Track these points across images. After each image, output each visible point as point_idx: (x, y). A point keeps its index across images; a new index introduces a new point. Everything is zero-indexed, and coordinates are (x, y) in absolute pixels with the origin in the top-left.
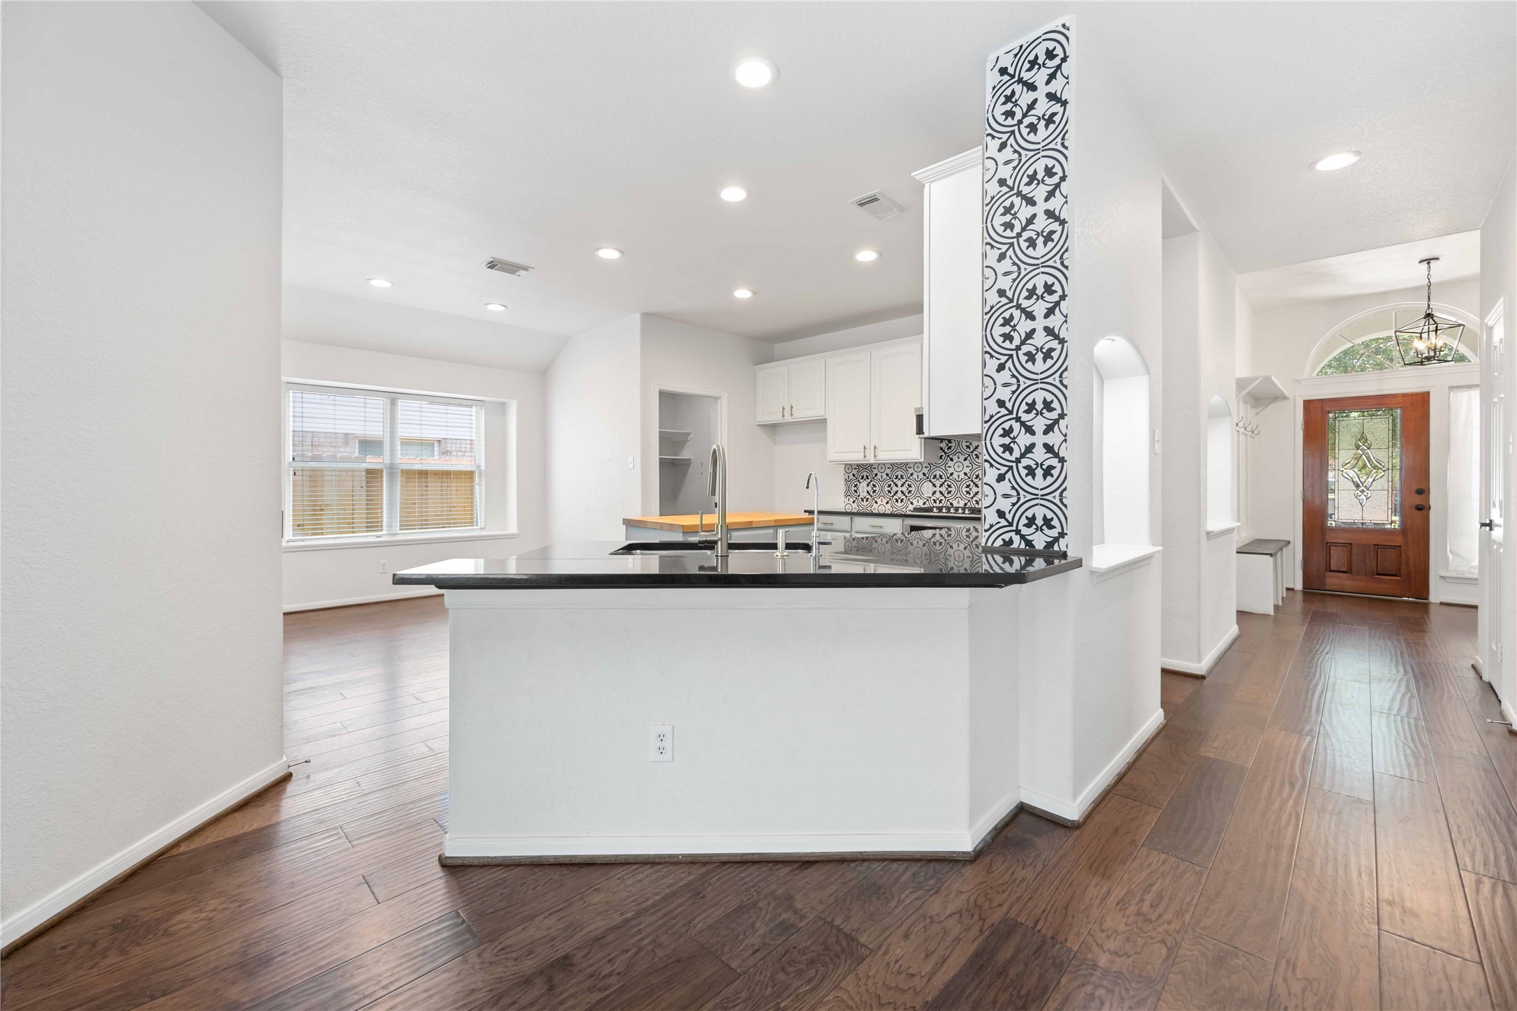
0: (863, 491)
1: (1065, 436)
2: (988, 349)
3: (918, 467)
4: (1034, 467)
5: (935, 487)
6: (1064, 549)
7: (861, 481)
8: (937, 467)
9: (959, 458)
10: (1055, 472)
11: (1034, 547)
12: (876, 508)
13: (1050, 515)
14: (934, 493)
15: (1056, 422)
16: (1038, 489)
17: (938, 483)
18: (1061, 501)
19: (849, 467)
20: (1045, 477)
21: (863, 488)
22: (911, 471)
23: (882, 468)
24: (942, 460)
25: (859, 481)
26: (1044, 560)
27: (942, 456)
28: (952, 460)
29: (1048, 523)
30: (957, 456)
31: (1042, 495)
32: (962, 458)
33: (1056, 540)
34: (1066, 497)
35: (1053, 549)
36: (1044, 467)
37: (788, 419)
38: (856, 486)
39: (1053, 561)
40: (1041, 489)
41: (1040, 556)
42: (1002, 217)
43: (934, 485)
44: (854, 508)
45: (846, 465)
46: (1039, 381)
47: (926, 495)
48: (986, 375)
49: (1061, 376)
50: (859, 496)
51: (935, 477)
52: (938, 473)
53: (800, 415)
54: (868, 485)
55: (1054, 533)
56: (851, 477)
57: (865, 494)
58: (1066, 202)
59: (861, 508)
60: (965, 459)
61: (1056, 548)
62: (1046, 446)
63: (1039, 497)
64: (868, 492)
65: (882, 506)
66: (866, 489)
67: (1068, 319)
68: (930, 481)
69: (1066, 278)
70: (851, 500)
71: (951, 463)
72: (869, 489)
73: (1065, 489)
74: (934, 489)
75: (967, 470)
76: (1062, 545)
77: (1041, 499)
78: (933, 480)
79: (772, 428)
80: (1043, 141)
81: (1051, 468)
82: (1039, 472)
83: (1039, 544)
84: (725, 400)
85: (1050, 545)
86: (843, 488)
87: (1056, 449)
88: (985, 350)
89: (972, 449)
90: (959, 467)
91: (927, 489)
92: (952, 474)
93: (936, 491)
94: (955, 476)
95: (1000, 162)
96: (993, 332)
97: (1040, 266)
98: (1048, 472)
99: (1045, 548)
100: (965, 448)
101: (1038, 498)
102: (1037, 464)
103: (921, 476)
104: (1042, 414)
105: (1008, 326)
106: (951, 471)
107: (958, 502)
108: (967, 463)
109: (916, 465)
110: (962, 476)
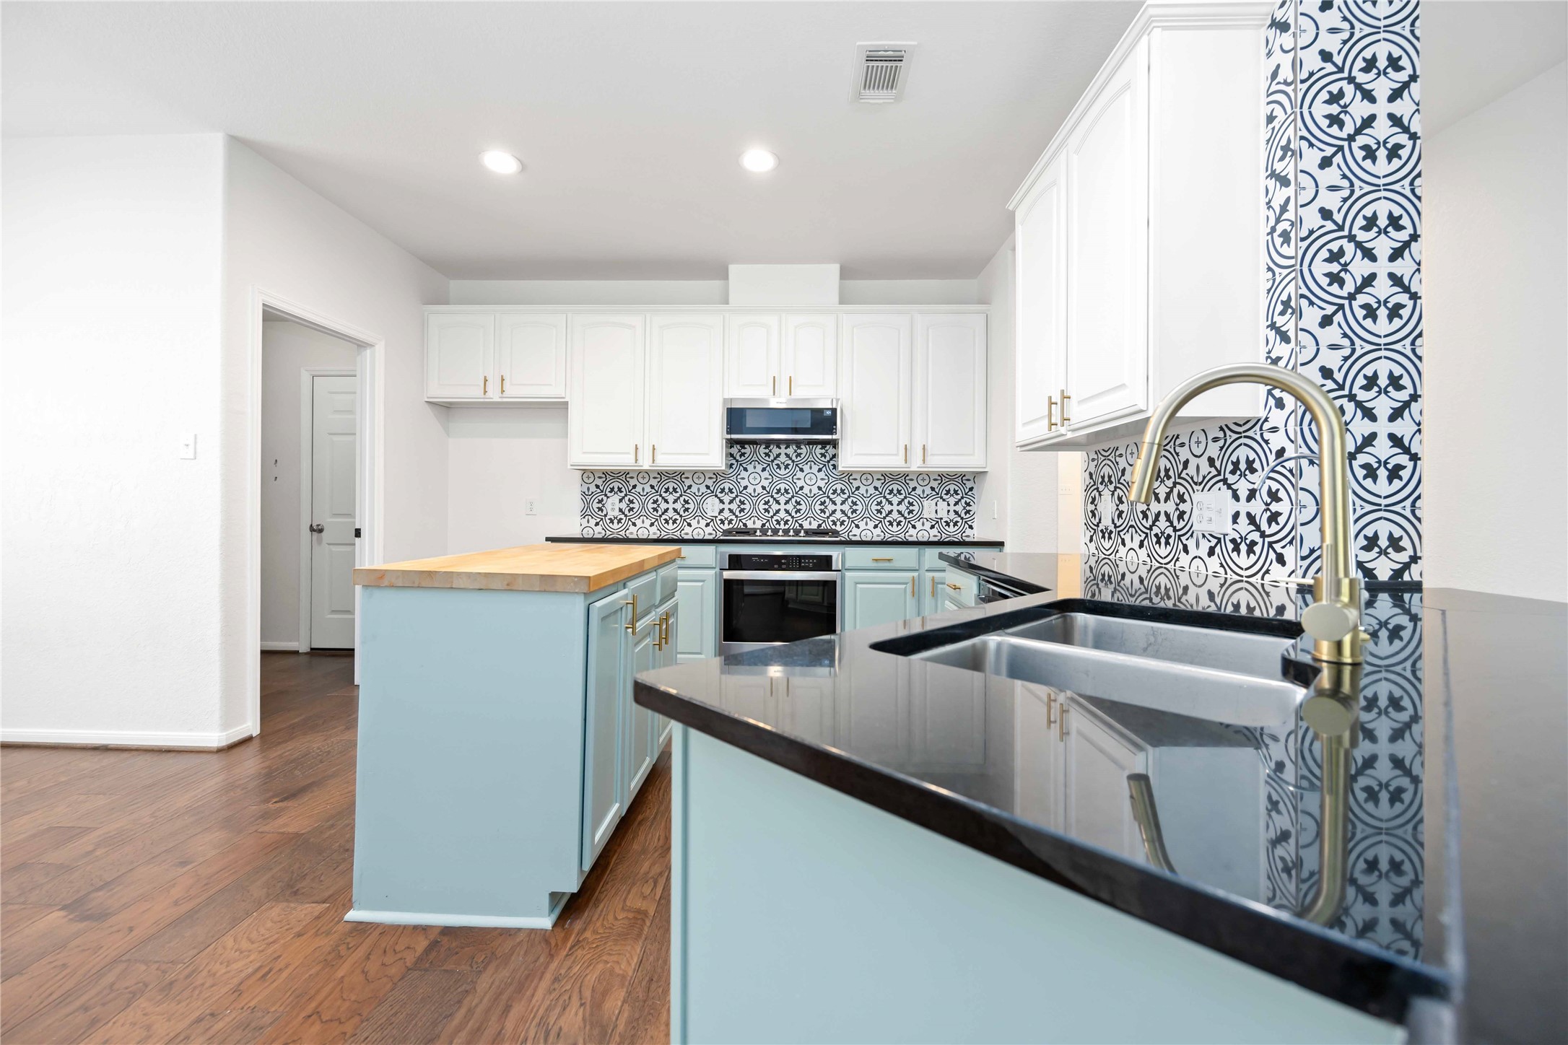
0: (613, 509)
1: (1419, 424)
2: (1304, 291)
3: (699, 478)
4: (1375, 465)
5: (724, 503)
6: (1416, 578)
7: (609, 494)
8: (725, 478)
9: (755, 467)
10: (1405, 474)
11: (1375, 577)
12: (633, 532)
13: (1397, 532)
14: (721, 511)
15: (1406, 405)
16: (1380, 497)
17: (727, 499)
18: (1413, 512)
19: (587, 474)
20: (1390, 480)
21: (613, 504)
22: (688, 482)
23: (643, 478)
24: (732, 470)
25: (606, 495)
26: (1390, 596)
27: (732, 464)
28: (746, 469)
29: (1395, 543)
30: (752, 466)
31: (1386, 506)
32: (759, 468)
33: (1406, 566)
34: (1420, 508)
35: (1402, 578)
36: (1390, 466)
37: (494, 395)
38: (600, 502)
39: (1402, 596)
40: (1385, 497)
41: (1383, 590)
42: (1325, 105)
43: (722, 502)
44: (599, 532)
45: (585, 471)
46: (1383, 347)
47: (710, 514)
48: (1301, 330)
49: (1413, 343)
50: (605, 516)
51: (723, 490)
52: (727, 486)
53: (516, 392)
54: (621, 501)
55: (1404, 557)
56: (593, 488)
57: (617, 513)
58: (1418, 110)
59: (608, 533)
60: (764, 470)
61: (1406, 577)
62: (1392, 437)
63: (1382, 507)
64: (621, 510)
65: (643, 528)
66: (618, 506)
67: (1421, 267)
68: (716, 496)
69: (1419, 213)
70: (593, 522)
71: (744, 474)
72: (623, 505)
73: (1419, 497)
74: (722, 506)
75: (766, 483)
76: (1413, 574)
77: (1385, 510)
78: (720, 495)
79: (446, 409)
80: (1385, 18)
81: (1399, 467)
82: (1383, 473)
83: (1383, 573)
84: (380, 349)
85: (1398, 574)
86: (578, 504)
87: (1406, 443)
88: (1300, 292)
89: (772, 458)
90: (755, 478)
91: (712, 506)
92: (746, 488)
93: (723, 509)
94: (750, 490)
95: (1323, 28)
96: (1312, 268)
97: (1382, 188)
98: (1394, 473)
99: (1391, 578)
100: (763, 456)
101: (1380, 510)
102: (1379, 462)
103: (703, 489)
104: (1386, 392)
105: (1335, 263)
106: (744, 483)
107: (754, 523)
108: (766, 474)
109: (696, 476)
110: (759, 490)
